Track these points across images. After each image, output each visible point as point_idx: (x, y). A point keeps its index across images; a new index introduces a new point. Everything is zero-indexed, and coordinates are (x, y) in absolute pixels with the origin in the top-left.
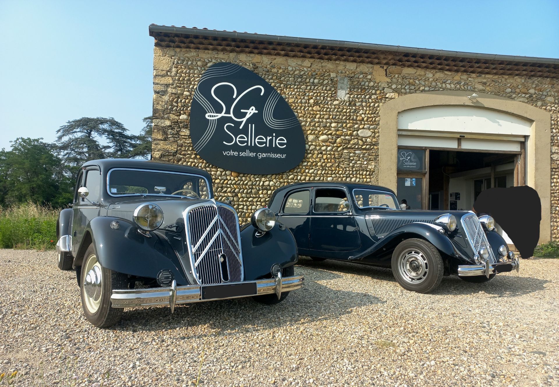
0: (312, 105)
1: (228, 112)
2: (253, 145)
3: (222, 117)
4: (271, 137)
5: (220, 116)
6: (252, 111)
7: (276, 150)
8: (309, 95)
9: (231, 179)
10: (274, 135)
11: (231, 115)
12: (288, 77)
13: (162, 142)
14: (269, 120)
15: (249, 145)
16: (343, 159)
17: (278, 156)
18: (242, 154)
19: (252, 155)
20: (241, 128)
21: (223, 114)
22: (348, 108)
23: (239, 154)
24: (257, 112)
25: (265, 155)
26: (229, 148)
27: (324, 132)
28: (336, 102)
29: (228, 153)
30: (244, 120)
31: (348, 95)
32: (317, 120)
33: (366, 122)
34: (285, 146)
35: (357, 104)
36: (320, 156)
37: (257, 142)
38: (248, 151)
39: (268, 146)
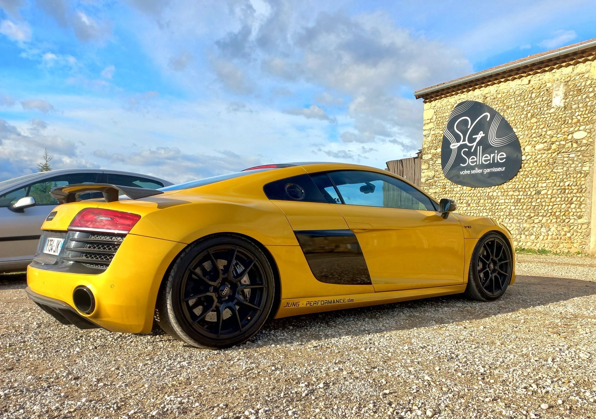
0: (530, 119)
1: (464, 140)
2: (480, 163)
3: (461, 145)
4: (494, 155)
5: (459, 144)
6: (481, 135)
7: (498, 165)
8: (527, 110)
9: (466, 193)
10: (496, 152)
11: (467, 142)
12: (510, 99)
13: (427, 170)
14: (493, 140)
15: (478, 164)
16: (557, 164)
17: (499, 169)
18: (473, 172)
19: (480, 171)
20: (472, 151)
21: (461, 143)
22: (564, 113)
23: (471, 172)
24: (484, 135)
25: (488, 170)
26: (463, 169)
27: (540, 141)
28: (552, 110)
29: (464, 173)
30: (475, 144)
31: (564, 101)
32: (533, 131)
33: (582, 124)
34: (505, 160)
35: (574, 107)
36: (536, 164)
37: (484, 160)
38: (476, 168)
39: (491, 162)
